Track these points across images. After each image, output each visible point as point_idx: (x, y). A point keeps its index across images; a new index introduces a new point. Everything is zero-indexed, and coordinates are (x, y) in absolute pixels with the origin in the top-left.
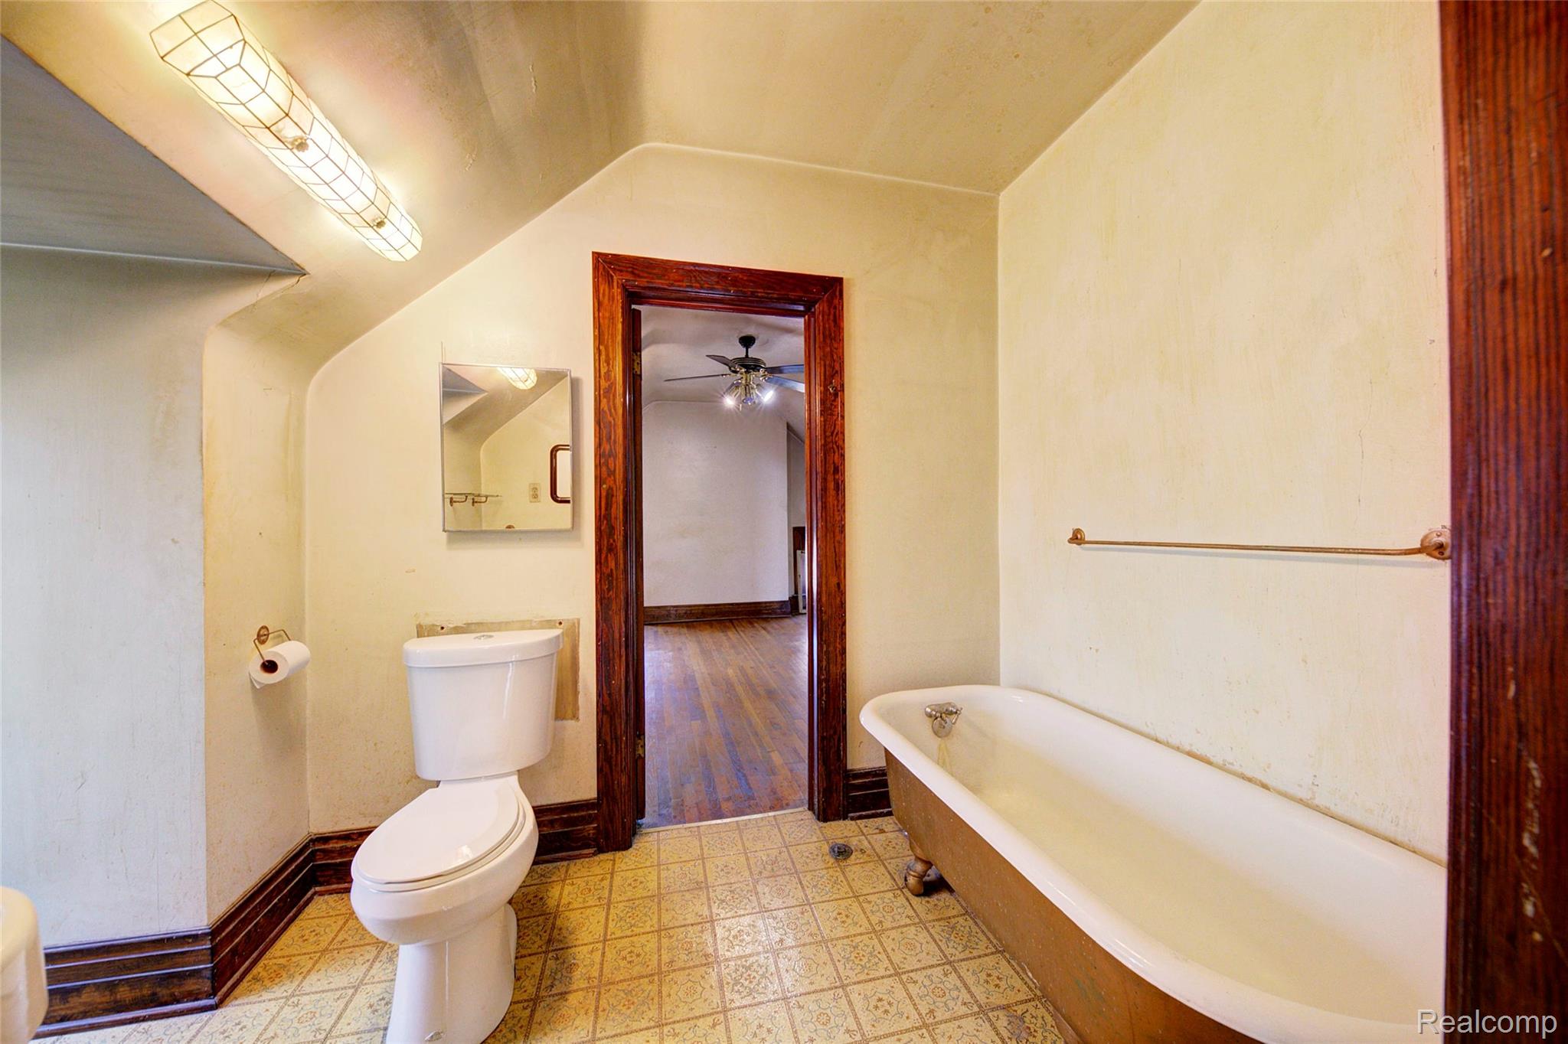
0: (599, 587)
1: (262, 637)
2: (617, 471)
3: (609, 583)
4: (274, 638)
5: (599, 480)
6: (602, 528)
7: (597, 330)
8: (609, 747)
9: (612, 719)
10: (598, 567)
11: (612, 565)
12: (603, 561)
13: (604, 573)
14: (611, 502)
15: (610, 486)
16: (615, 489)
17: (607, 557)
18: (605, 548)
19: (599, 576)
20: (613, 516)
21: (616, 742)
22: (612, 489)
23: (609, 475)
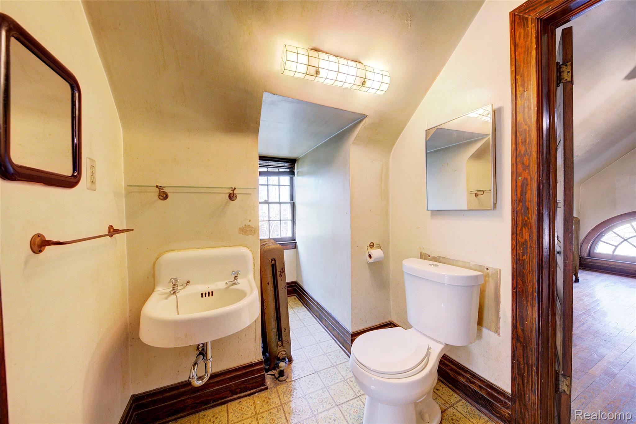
0: (514, 251)
1: (372, 246)
2: (531, 165)
3: (523, 249)
4: (376, 247)
5: (515, 174)
6: (518, 209)
7: (513, 67)
8: (522, 367)
9: (524, 349)
10: (514, 236)
11: (526, 236)
12: (518, 232)
13: (519, 242)
14: (526, 189)
15: (525, 178)
16: (529, 179)
17: (521, 230)
18: (520, 224)
19: (514, 243)
20: (527, 200)
21: (528, 368)
22: (527, 180)
23: (524, 170)
